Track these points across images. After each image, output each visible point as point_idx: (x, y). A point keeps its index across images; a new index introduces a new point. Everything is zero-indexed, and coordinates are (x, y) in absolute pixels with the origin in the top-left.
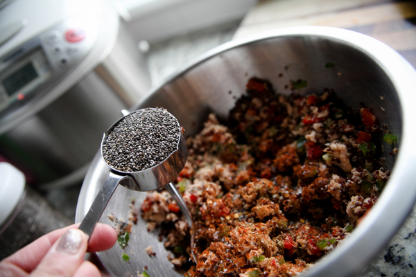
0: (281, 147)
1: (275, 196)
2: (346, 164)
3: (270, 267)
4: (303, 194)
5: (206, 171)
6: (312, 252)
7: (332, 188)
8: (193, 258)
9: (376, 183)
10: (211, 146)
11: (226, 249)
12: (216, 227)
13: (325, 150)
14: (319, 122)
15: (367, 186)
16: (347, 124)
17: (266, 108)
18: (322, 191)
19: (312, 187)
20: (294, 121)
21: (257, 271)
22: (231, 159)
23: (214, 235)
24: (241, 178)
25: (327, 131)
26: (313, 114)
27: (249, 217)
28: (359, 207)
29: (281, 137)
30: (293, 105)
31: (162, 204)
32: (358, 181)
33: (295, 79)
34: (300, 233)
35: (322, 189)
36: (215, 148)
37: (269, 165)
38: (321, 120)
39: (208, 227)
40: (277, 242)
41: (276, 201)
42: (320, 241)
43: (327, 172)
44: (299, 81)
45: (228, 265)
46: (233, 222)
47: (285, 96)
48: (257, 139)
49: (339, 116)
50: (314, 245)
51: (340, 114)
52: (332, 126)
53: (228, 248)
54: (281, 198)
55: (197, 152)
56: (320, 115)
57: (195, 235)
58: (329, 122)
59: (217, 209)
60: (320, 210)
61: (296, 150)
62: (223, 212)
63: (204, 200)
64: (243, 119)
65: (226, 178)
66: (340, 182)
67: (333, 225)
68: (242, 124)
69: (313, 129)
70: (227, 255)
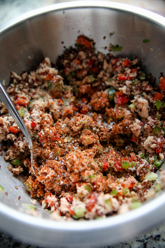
0: (95, 91)
1: (94, 129)
2: (145, 113)
3: (99, 183)
4: (113, 129)
5: (40, 103)
6: (117, 169)
7: (135, 128)
8: (32, 171)
9: (163, 129)
10: (43, 83)
11: (60, 166)
12: (51, 148)
13: (133, 101)
14: (130, 80)
15: (157, 129)
16: (148, 85)
17: (88, 60)
18: (127, 129)
19: (120, 125)
20: (108, 75)
21: (89, 185)
22: (58, 95)
23: (50, 154)
24: (68, 112)
25: (134, 88)
26: (126, 74)
27: (75, 142)
28: (155, 145)
29: (96, 84)
30: (108, 62)
31: (5, 127)
32: (153, 126)
33: (114, 44)
34: (110, 156)
35: (127, 127)
36: (46, 85)
37: (87, 104)
38: (131, 79)
39: (45, 148)
40: (98, 163)
41: (95, 132)
42: (124, 163)
43: (131, 116)
44: (117, 46)
45: (64, 178)
46: (64, 145)
47: (103, 55)
48: (78, 83)
49: (143, 78)
50: (120, 165)
51: (144, 77)
52: (138, 84)
53: (62, 166)
54: (98, 130)
55: (32, 86)
56: (131, 75)
57: (34, 154)
58: (136, 81)
59: (53, 135)
60: (122, 141)
61: (108, 97)
62: (56, 138)
63: (42, 127)
64: (69, 65)
65: (55, 110)
66: (140, 125)
67: (130, 152)
68: (68, 69)
69: (125, 84)
70: (62, 170)
